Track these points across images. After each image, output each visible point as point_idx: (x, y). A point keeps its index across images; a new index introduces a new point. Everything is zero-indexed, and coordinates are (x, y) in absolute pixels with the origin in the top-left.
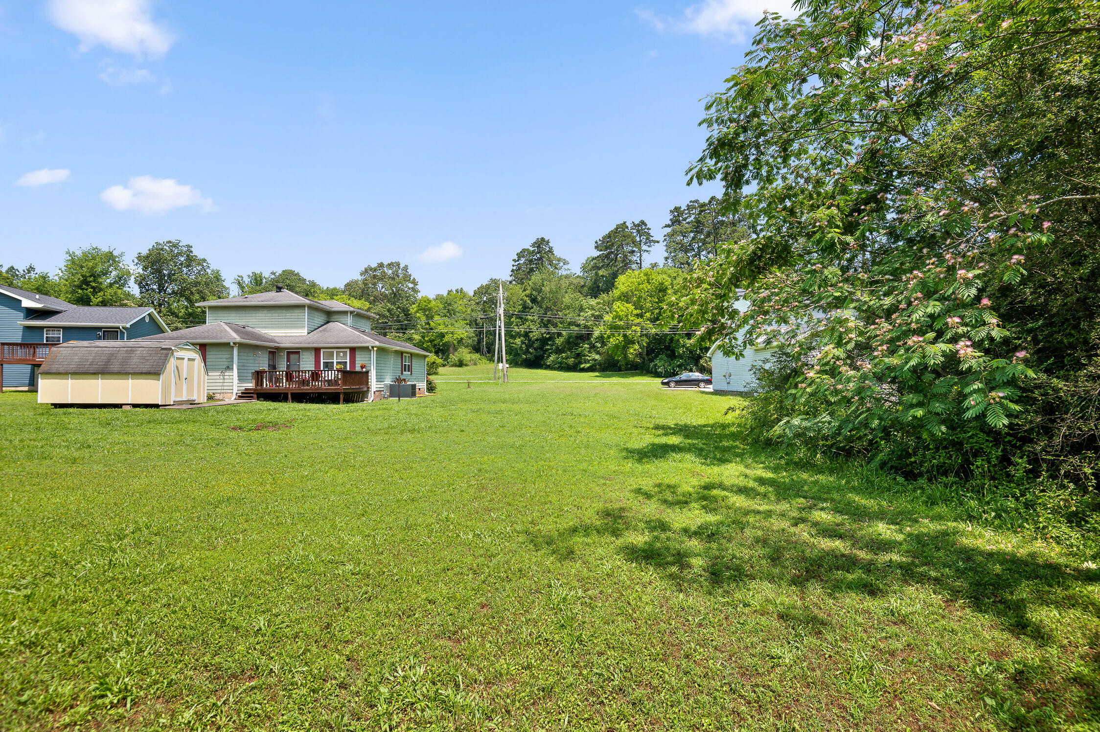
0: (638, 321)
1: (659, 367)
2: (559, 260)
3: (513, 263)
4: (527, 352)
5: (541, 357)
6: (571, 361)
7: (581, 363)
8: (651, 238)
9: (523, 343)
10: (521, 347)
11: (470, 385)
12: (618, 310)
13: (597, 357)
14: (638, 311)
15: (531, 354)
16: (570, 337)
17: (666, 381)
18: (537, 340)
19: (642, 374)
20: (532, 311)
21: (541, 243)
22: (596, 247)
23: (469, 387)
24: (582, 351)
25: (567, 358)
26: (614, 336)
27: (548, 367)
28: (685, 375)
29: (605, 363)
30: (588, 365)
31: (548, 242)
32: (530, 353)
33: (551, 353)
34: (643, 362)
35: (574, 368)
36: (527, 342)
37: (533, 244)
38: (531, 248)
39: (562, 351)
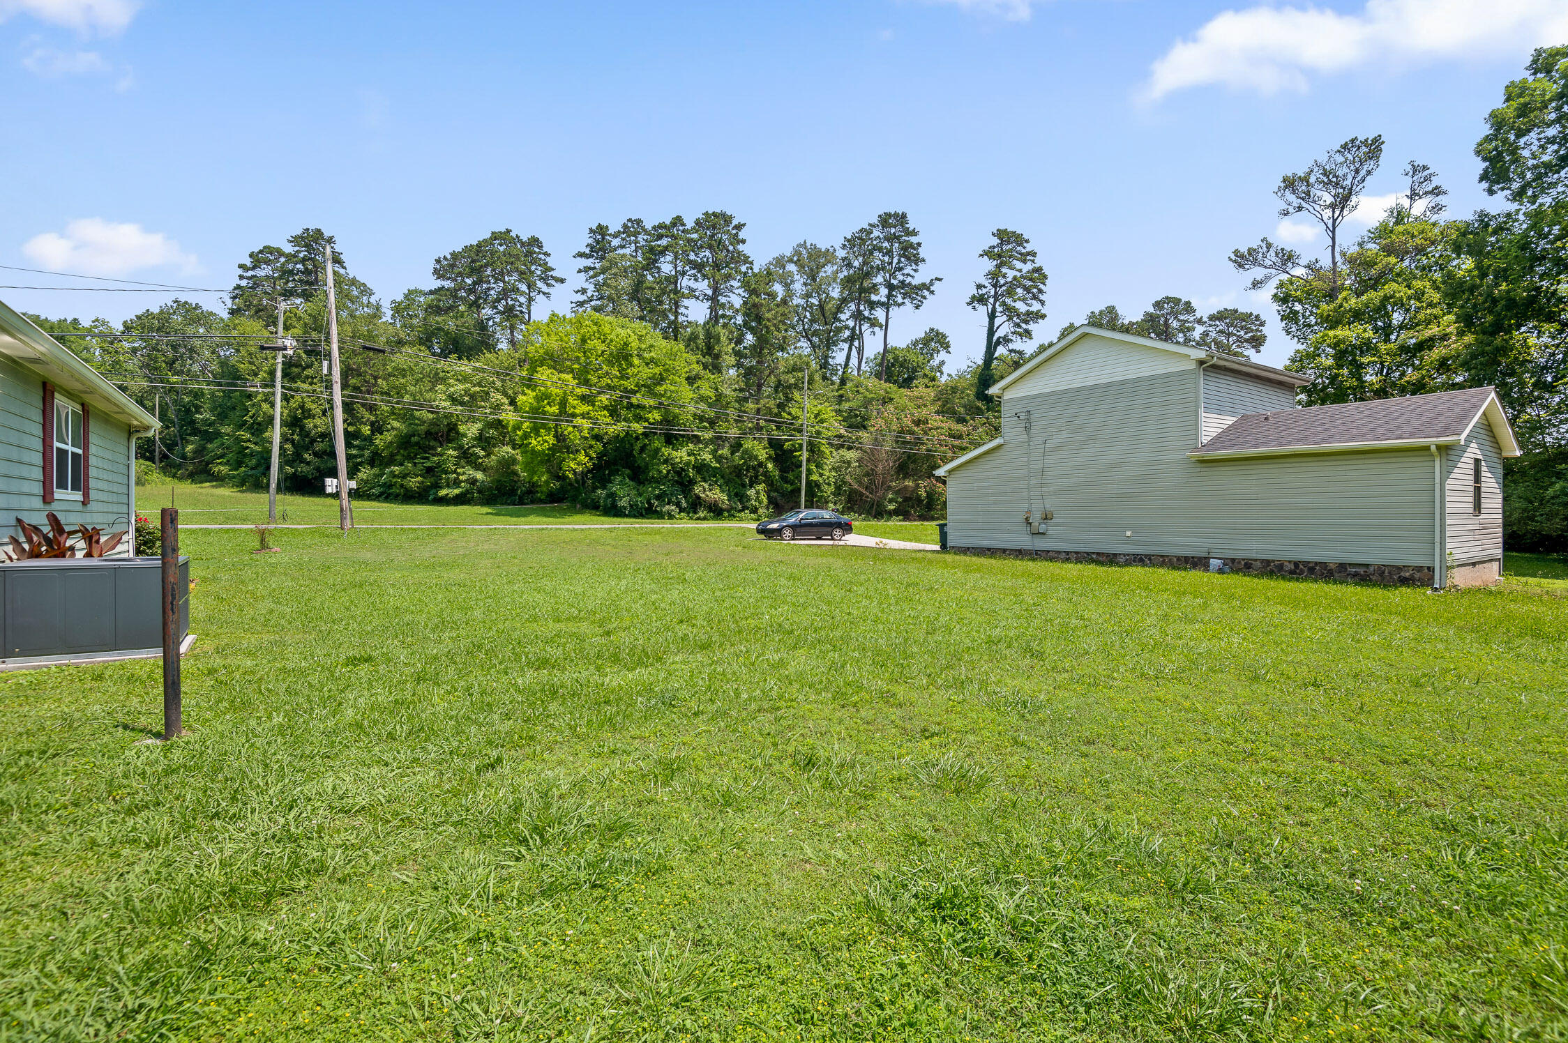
1: (621, 499)
3: (241, 272)
6: (414, 482)
7: (437, 486)
8: (551, 273)
13: (479, 476)
14: (583, 390)
15: (308, 463)
16: (409, 433)
21: (312, 240)
22: (436, 271)
24: (441, 463)
25: (403, 476)
26: (538, 434)
29: (495, 488)
30: (457, 491)
31: (332, 240)
32: (303, 461)
35: (420, 497)
37: (295, 240)
38: (289, 249)
39: (391, 461)
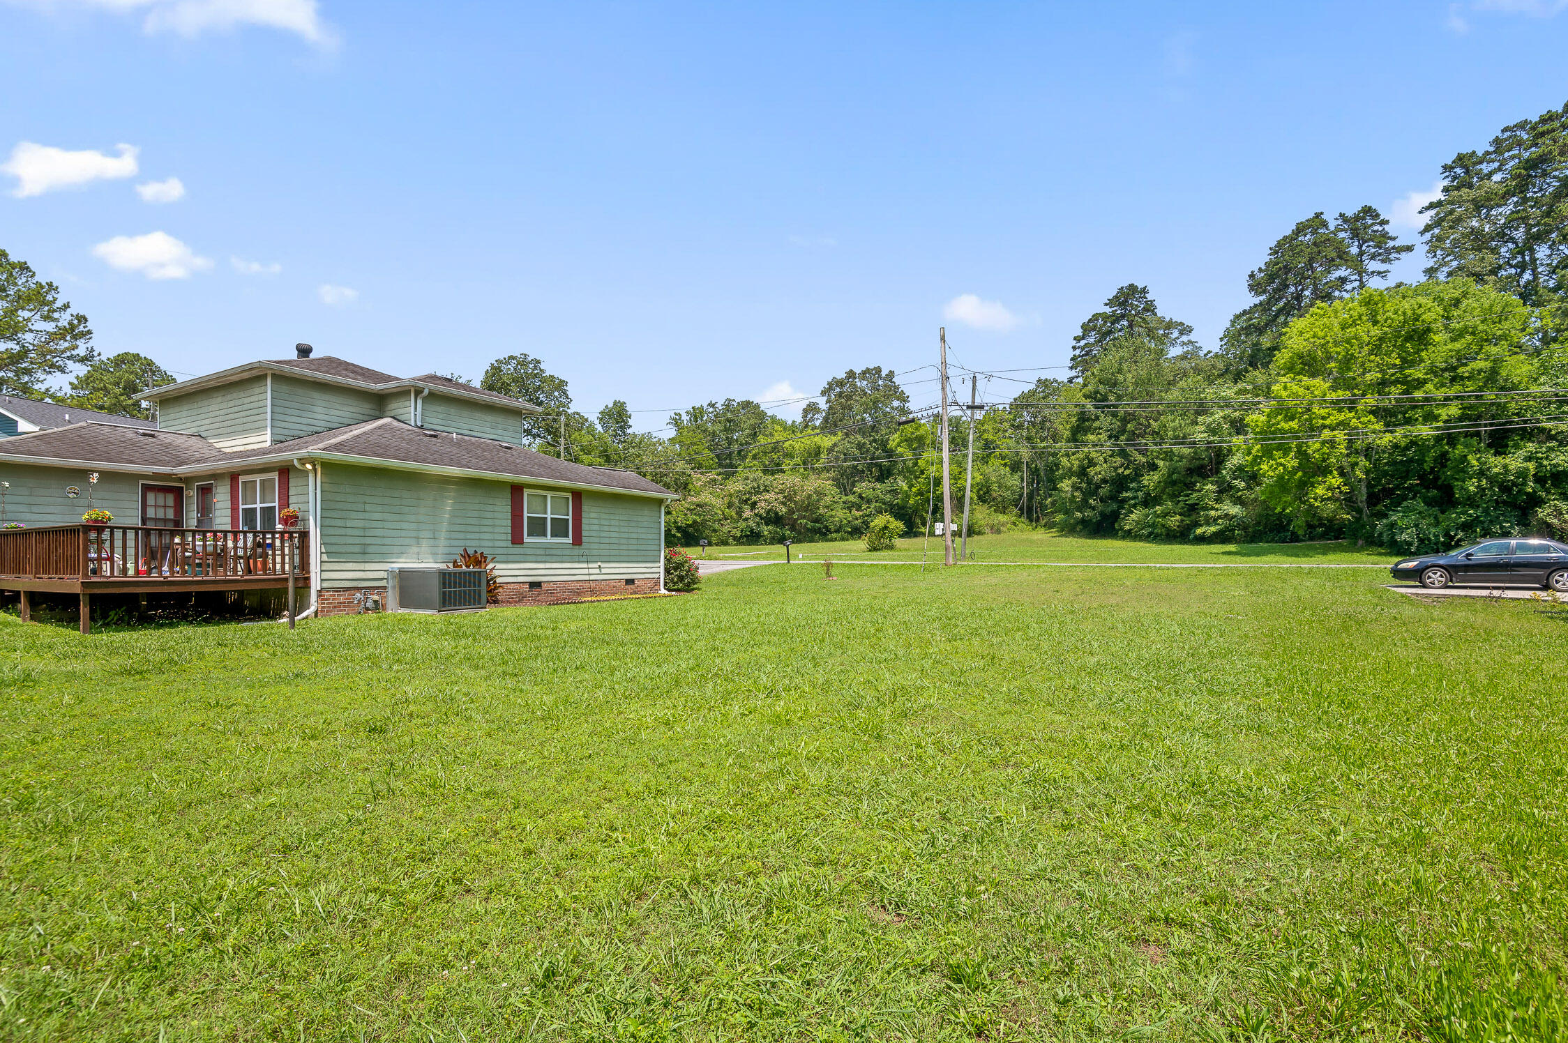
0: (1338, 417)
1: (1402, 530)
2: (1170, 325)
3: (1074, 343)
4: (1084, 504)
5: (1115, 516)
6: (1174, 521)
7: (1197, 524)
8: (1391, 244)
9: (1075, 487)
10: (1073, 496)
11: (833, 572)
12: (1284, 394)
13: (1235, 510)
14: (1342, 395)
15: (1093, 508)
16: (1172, 471)
17: (1411, 564)
18: (1104, 481)
19: (1353, 548)
20: (1097, 424)
21: (1127, 296)
22: (1252, 288)
23: (828, 574)
24: (1201, 499)
25: (1165, 515)
26: (1271, 458)
27: (1129, 535)
28: (1485, 550)
29: (1259, 523)
30: (1213, 529)
31: (1144, 291)
32: (1090, 507)
33: (1134, 506)
34: (1358, 520)
35: (1182, 536)
36: (1084, 485)
37: (1110, 303)
38: (1108, 310)
39: (1156, 501)
